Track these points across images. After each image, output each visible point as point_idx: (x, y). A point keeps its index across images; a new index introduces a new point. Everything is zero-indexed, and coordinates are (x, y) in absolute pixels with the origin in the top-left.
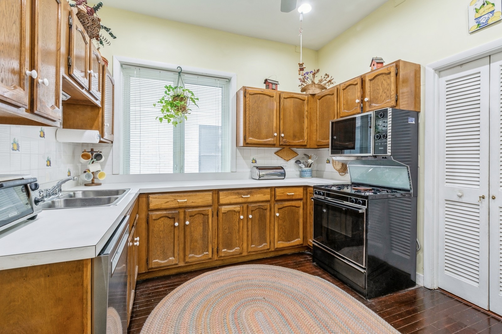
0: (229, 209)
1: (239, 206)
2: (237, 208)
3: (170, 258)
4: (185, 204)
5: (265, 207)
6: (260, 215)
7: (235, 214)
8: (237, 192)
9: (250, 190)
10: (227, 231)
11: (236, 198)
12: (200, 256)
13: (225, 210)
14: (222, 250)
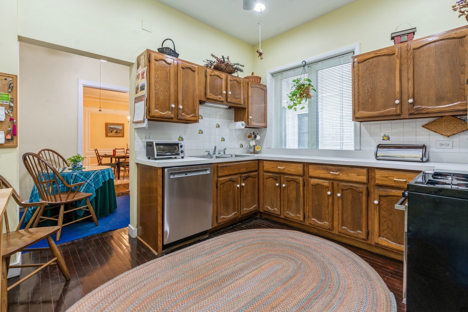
0: (318, 183)
1: (328, 181)
2: (326, 183)
3: (275, 209)
4: (283, 171)
5: (359, 189)
6: (353, 197)
7: (324, 189)
8: (326, 167)
9: (340, 168)
10: (316, 203)
11: (324, 173)
12: (294, 215)
13: (314, 182)
14: (311, 218)
